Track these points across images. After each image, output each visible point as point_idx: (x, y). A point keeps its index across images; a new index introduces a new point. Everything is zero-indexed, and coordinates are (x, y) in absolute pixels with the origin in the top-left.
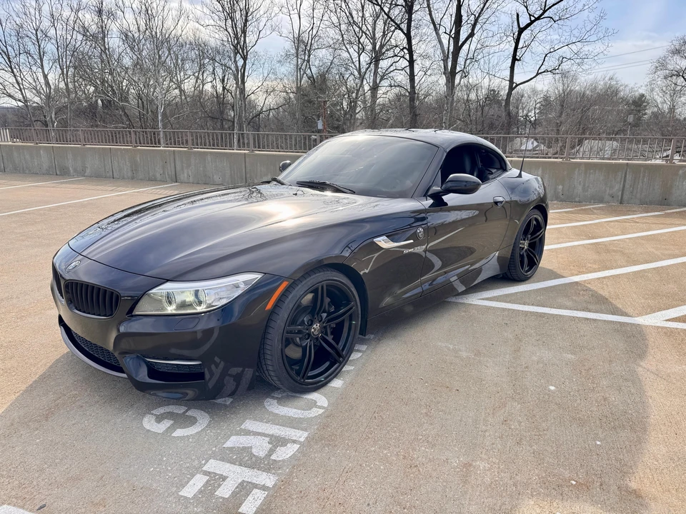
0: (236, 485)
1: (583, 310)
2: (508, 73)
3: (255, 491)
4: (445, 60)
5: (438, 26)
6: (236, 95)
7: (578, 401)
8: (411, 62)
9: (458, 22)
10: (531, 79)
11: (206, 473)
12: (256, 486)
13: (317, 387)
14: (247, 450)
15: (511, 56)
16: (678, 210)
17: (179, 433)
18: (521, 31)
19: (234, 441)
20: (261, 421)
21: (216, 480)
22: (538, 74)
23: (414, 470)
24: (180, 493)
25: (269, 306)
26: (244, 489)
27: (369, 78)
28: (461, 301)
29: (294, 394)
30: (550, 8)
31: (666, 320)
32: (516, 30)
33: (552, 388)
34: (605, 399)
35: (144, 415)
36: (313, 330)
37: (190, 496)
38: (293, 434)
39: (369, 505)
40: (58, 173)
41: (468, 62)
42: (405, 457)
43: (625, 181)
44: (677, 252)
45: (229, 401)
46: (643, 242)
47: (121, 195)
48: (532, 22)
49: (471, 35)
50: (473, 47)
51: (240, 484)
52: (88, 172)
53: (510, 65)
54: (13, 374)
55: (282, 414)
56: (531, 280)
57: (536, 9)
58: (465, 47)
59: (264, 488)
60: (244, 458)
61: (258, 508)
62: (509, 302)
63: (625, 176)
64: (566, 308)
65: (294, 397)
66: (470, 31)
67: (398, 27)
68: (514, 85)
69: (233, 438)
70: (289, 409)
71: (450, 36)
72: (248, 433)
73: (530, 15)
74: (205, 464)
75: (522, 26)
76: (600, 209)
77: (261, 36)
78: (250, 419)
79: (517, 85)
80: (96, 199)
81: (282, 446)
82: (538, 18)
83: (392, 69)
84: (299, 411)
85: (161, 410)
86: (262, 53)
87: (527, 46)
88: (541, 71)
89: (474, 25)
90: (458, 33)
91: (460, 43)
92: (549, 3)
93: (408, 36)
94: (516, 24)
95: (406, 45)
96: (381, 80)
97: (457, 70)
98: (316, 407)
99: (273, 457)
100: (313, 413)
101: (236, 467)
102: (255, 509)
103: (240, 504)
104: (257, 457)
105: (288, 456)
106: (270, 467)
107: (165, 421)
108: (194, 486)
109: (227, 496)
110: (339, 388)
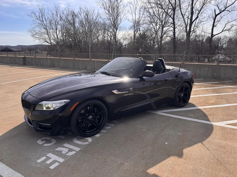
0: (52, 161)
2: (211, 31)
4: (186, 27)
5: (184, 15)
6: (113, 41)
7: (173, 148)
8: (174, 28)
9: (192, 13)
10: (220, 33)
11: (46, 156)
12: (57, 162)
13: (90, 136)
14: (61, 151)
15: (212, 25)
17: (46, 145)
18: (216, 16)
19: (59, 149)
20: (69, 144)
21: (47, 159)
22: (223, 31)
23: (105, 163)
24: (37, 161)
25: (72, 109)
26: (54, 162)
27: (159, 33)
28: (154, 113)
29: (83, 137)
30: (228, 7)
31: (226, 124)
32: (214, 15)
33: (166, 143)
35: (39, 139)
36: (89, 118)
37: (39, 162)
38: (76, 149)
40: (52, 66)
41: (195, 27)
42: (104, 159)
48: (221, 12)
50: (197, 23)
51: (54, 160)
52: (61, 66)
53: (211, 28)
55: (76, 143)
57: (222, 7)
59: (59, 162)
60: (59, 154)
64: (191, 117)
65: (83, 138)
66: (197, 16)
67: (170, 17)
68: (213, 35)
69: (59, 148)
70: (79, 142)
71: (188, 18)
72: (64, 147)
73: (220, 10)
74: (48, 154)
75: (216, 14)
77: (122, 21)
78: (67, 143)
79: (214, 35)
81: (71, 152)
82: (223, 11)
83: (167, 31)
84: (82, 142)
85: (44, 138)
86: (123, 27)
87: (219, 21)
88: (224, 30)
89: (198, 14)
90: (192, 17)
91: (193, 21)
92: (228, 5)
93: (173, 19)
94: (214, 13)
95: (172, 22)
96: (164, 35)
97: (191, 31)
98: (87, 142)
99: (67, 154)
100: (85, 143)
101: (55, 156)
102: (54, 168)
103: (51, 166)
104: (62, 154)
105: (71, 155)
106: (64, 157)
107: (44, 141)
108: (41, 160)
109: (48, 163)
110: (97, 137)
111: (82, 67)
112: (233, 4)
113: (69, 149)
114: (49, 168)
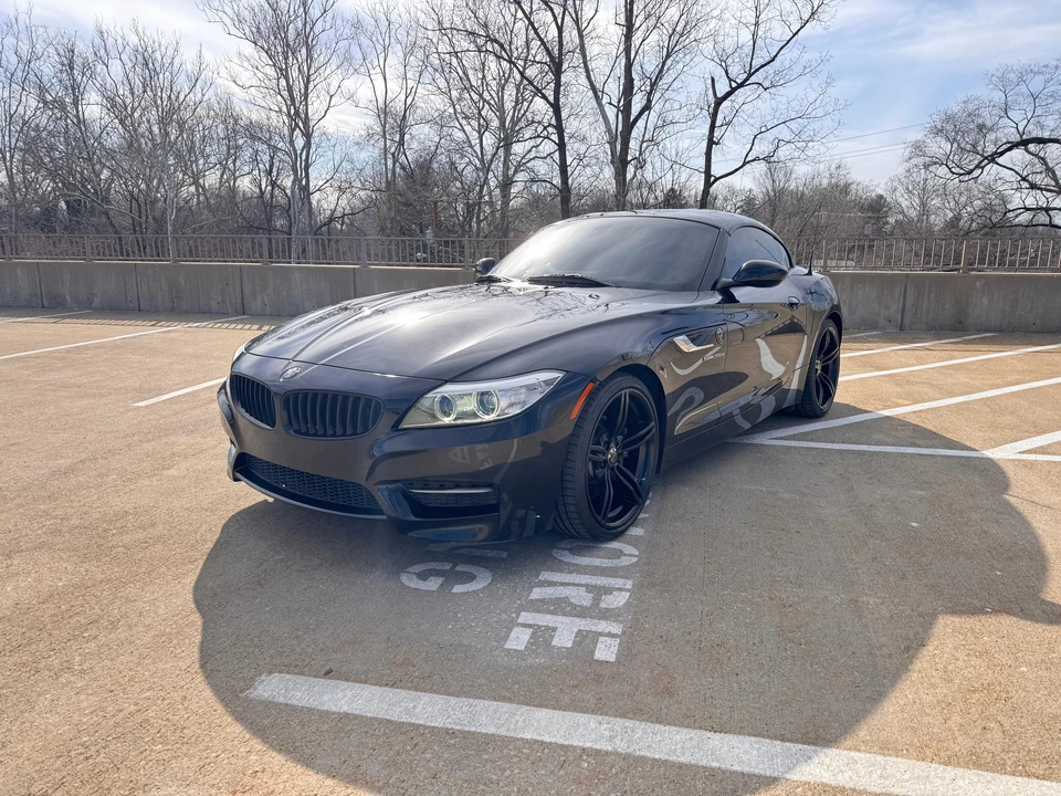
0: (574, 635)
2: (702, 162)
3: (601, 639)
4: (612, 143)
5: (599, 94)
6: (292, 192)
7: (954, 536)
8: (562, 146)
9: (628, 90)
10: (736, 170)
11: (524, 625)
12: (601, 634)
13: (616, 535)
14: (565, 600)
15: (706, 138)
16: (978, 336)
17: (458, 589)
18: (719, 102)
19: (536, 594)
20: (562, 571)
21: (542, 636)
22: (745, 164)
23: (790, 609)
24: (506, 647)
25: (574, 415)
26: (586, 640)
27: (498, 166)
28: (746, 441)
29: (591, 544)
30: (757, 70)
31: (1020, 453)
32: (712, 100)
33: (915, 524)
34: (985, 532)
36: (609, 456)
37: (521, 648)
38: (613, 582)
39: (754, 644)
40: (46, 304)
41: (645, 145)
42: (771, 599)
43: (905, 299)
44: (999, 381)
45: (504, 555)
47: (169, 331)
48: (733, 90)
49: (647, 107)
50: (651, 126)
51: (577, 633)
52: (97, 302)
53: (705, 150)
55: (584, 564)
56: (828, 416)
57: (738, 72)
58: (641, 123)
59: (610, 635)
60: (560, 607)
61: (617, 655)
62: (812, 440)
63: (905, 292)
64: (888, 444)
65: (589, 547)
66: (645, 102)
67: (538, 92)
68: (712, 179)
69: (537, 590)
70: (590, 559)
71: (618, 109)
72: (552, 584)
73: (730, 80)
74: (517, 617)
75: (719, 95)
76: (875, 336)
77: (333, 103)
79: (717, 179)
80: (134, 337)
81: (606, 594)
82: (741, 85)
83: (533, 154)
84: (606, 560)
85: (418, 568)
86: (332, 131)
87: (728, 124)
88: (749, 159)
89: (650, 93)
90: (628, 105)
91: (632, 118)
92: (757, 63)
93: (556, 107)
94: (711, 92)
95: (553, 122)
96: (516, 172)
97: (629, 158)
98: (625, 555)
99: (603, 605)
100: (625, 561)
101: (560, 618)
102: (614, 656)
103: (593, 652)
104: (581, 606)
105: (621, 603)
106: (606, 615)
107: (432, 578)
108: (519, 639)
109: (570, 646)
110: (641, 537)
111: (220, 300)
112: (773, 60)
113: (589, 588)
114: (597, 661)
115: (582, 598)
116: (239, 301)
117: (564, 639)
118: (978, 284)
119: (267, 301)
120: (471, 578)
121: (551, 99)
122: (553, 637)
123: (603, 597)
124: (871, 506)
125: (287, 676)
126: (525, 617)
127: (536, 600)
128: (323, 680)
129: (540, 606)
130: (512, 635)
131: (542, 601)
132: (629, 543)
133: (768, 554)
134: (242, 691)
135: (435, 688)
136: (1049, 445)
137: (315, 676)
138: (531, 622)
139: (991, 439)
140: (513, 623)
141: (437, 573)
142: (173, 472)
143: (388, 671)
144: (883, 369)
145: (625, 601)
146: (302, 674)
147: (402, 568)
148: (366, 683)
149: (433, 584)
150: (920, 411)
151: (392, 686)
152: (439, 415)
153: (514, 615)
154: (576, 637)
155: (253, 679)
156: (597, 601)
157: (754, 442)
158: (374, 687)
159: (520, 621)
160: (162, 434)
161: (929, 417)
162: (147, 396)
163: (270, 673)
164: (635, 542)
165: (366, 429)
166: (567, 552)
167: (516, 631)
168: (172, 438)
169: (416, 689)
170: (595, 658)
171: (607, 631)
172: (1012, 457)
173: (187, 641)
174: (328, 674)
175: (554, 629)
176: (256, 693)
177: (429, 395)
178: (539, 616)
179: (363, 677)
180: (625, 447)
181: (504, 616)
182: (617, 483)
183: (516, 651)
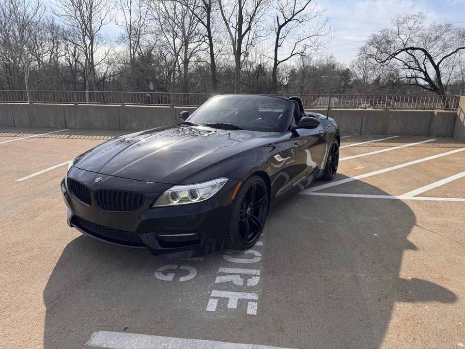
0: (237, 302)
1: (370, 194)
2: (273, 54)
3: (249, 303)
4: (234, 45)
5: (228, 22)
6: (86, 65)
7: (392, 240)
8: (211, 46)
9: (241, 20)
10: (288, 58)
11: (214, 298)
12: (249, 300)
13: (250, 246)
14: (231, 282)
15: (275, 43)
16: (392, 137)
17: (182, 279)
18: (280, 27)
20: (228, 267)
21: (223, 302)
22: (291, 56)
23: (329, 282)
24: (207, 310)
25: (233, 197)
26: (243, 303)
27: (182, 55)
29: (240, 252)
30: (297, 13)
31: (414, 196)
32: (277, 27)
33: (376, 235)
36: (247, 212)
37: (214, 310)
38: (252, 272)
39: (315, 301)
41: (248, 46)
42: (320, 277)
43: (362, 121)
44: (402, 160)
45: (202, 259)
46: (383, 156)
48: (286, 22)
49: (249, 29)
50: (251, 38)
51: (238, 300)
53: (274, 49)
54: (42, 258)
55: (238, 262)
56: (334, 179)
57: (288, 14)
58: (246, 36)
59: (253, 301)
60: (229, 286)
61: (257, 311)
62: (329, 192)
63: (362, 118)
64: (360, 194)
66: (248, 26)
67: (200, 20)
68: (278, 62)
69: (218, 278)
70: (241, 259)
71: (236, 29)
72: (225, 274)
73: (285, 18)
74: (211, 293)
75: (280, 24)
76: (350, 138)
77: (103, 24)
78: (220, 267)
79: (279, 62)
81: (249, 278)
82: (290, 20)
83: (198, 49)
84: (247, 260)
85: (162, 269)
86: (104, 36)
87: (284, 38)
88: (293, 53)
89: (250, 22)
90: (240, 28)
91: (242, 34)
92: (296, 11)
93: (208, 28)
94: (277, 23)
95: (207, 34)
96: (190, 56)
97: (242, 52)
98: (255, 256)
99: (248, 285)
100: (256, 260)
101: (230, 293)
102: (256, 312)
103: (246, 310)
104: (239, 286)
105: (257, 283)
106: (250, 290)
107: (169, 274)
108: (212, 306)
109: (235, 307)
110: (262, 246)
111: (54, 121)
112: (303, 9)
113: (242, 275)
114: (249, 315)
115: (238, 281)
116: (64, 122)
117: (232, 304)
118: (392, 115)
119: (77, 122)
120: (187, 273)
121: (206, 24)
122: (227, 303)
123: (248, 280)
124: (357, 226)
125: (106, 332)
126: (215, 293)
127: (218, 283)
128: (123, 333)
129: (220, 286)
130: (209, 303)
131: (221, 283)
132: (256, 250)
133: (317, 253)
134: (85, 342)
135: (176, 334)
136: (425, 192)
137: (120, 332)
138: (217, 296)
139: (402, 190)
140: (209, 297)
141: (171, 271)
142: (39, 218)
143: (153, 327)
144: (355, 155)
145: (258, 281)
146: (113, 330)
147: (155, 269)
148: (144, 333)
149: (170, 277)
150: (372, 176)
151: (156, 335)
152: (171, 200)
153: (209, 292)
154: (238, 303)
155: (90, 335)
156: (245, 282)
157: (305, 194)
158: (148, 336)
159: (212, 295)
160: (32, 197)
161: (376, 179)
162: (23, 175)
163: (98, 331)
164: (259, 249)
165: (136, 208)
166: (229, 256)
167: (211, 300)
168: (37, 199)
169: (168, 336)
170: (248, 313)
171: (251, 299)
172: (411, 199)
173: (55, 315)
174: (125, 330)
175: (228, 299)
176: (92, 343)
177: (167, 192)
178: (220, 292)
179: (142, 330)
180: (254, 206)
181: (205, 293)
182: (251, 223)
183: (211, 312)
